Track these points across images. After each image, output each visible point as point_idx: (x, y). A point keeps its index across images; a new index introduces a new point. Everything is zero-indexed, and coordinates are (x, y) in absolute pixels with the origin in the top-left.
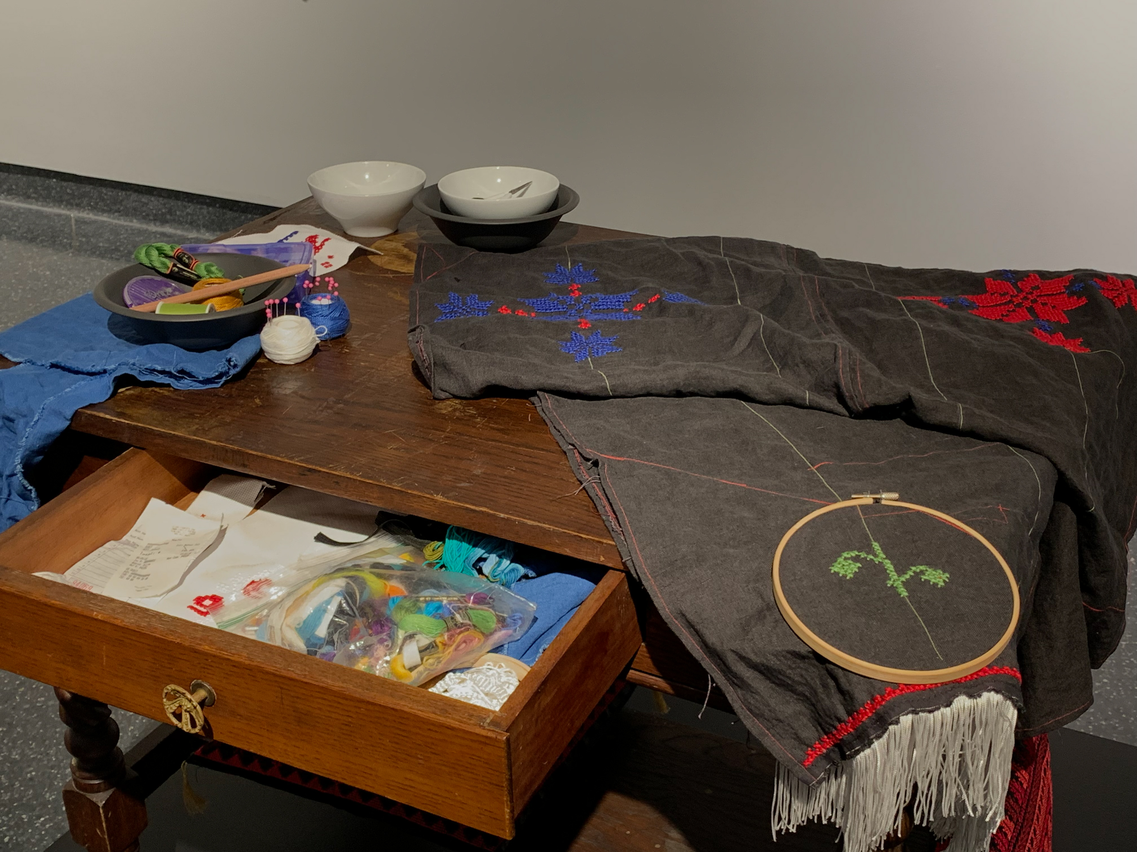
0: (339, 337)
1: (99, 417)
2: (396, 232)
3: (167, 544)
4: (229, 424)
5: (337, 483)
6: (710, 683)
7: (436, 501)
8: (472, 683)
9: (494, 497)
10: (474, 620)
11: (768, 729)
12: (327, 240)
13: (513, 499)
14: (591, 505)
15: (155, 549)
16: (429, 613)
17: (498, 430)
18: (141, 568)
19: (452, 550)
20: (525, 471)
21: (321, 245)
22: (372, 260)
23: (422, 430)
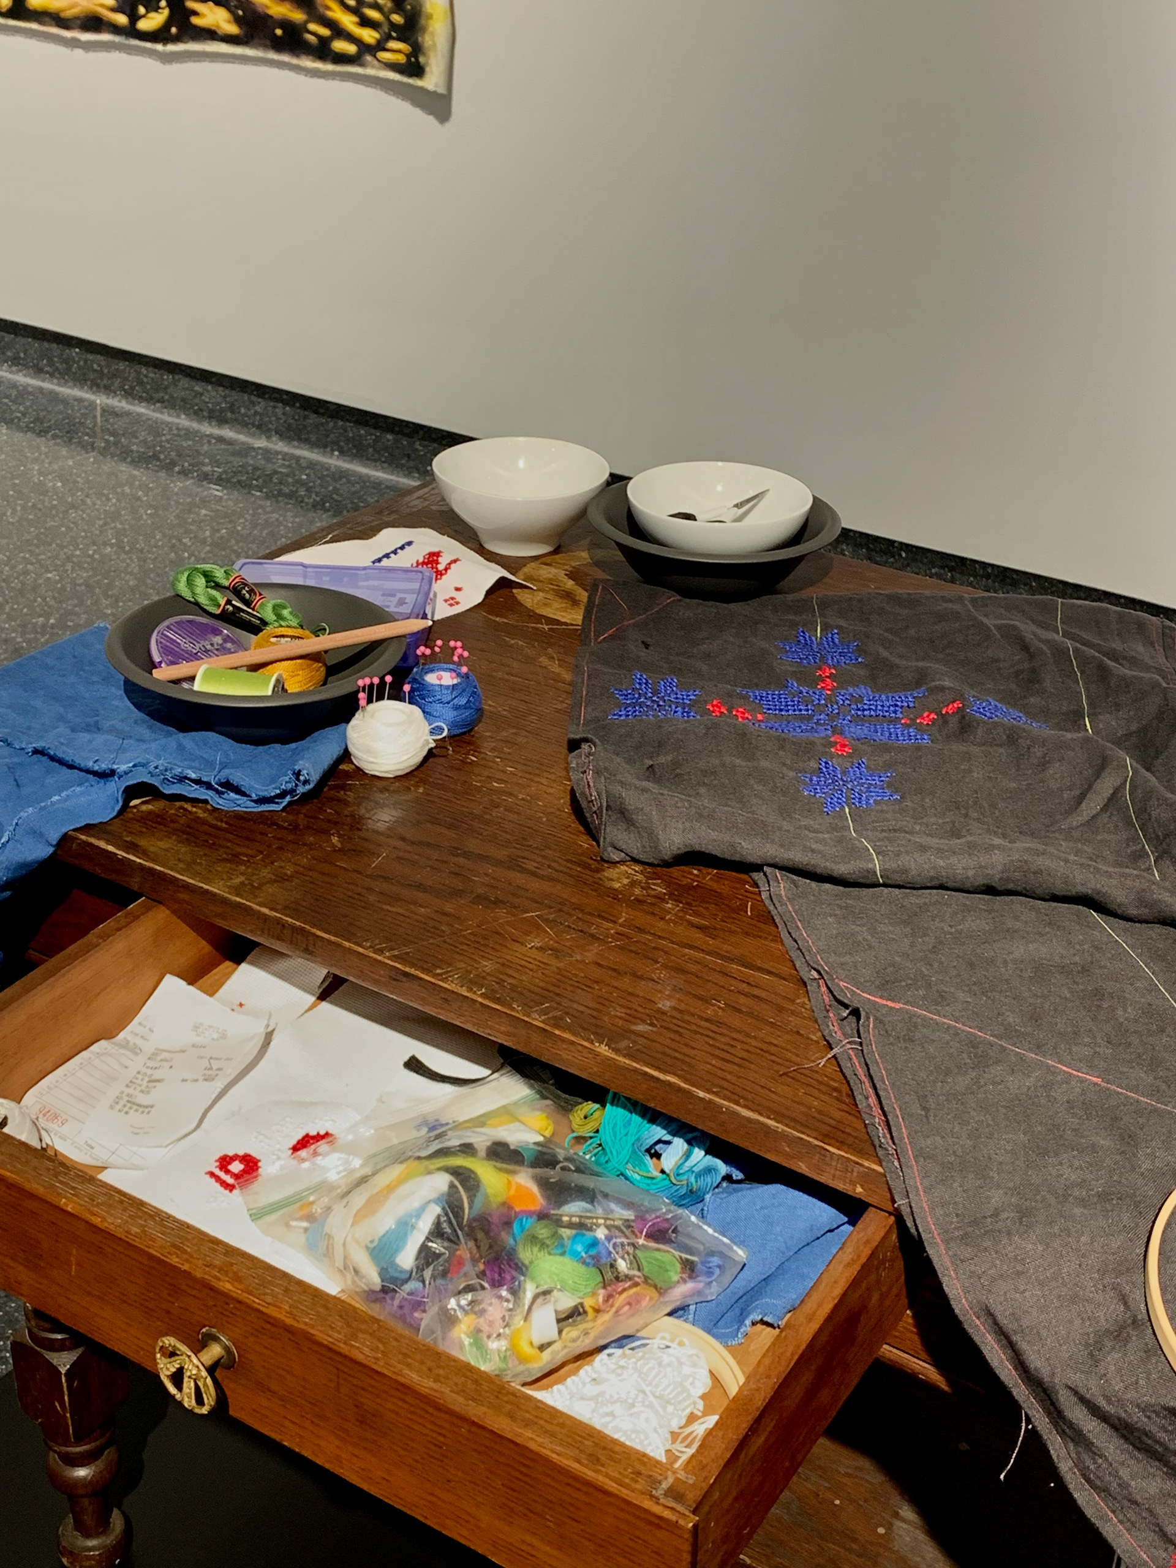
0: (464, 733)
1: (98, 847)
2: (557, 551)
3: (184, 1051)
4: (289, 879)
5: (446, 1000)
6: (1024, 1425)
7: (598, 1054)
8: (636, 1375)
9: (688, 1056)
10: (646, 1269)
11: (1113, 1512)
12: (455, 561)
13: (720, 1064)
14: (845, 1088)
15: (166, 1060)
16: (575, 1254)
17: (699, 928)
18: (142, 1092)
19: (615, 1125)
20: (740, 1011)
21: (446, 569)
22: (519, 597)
23: (580, 916)
